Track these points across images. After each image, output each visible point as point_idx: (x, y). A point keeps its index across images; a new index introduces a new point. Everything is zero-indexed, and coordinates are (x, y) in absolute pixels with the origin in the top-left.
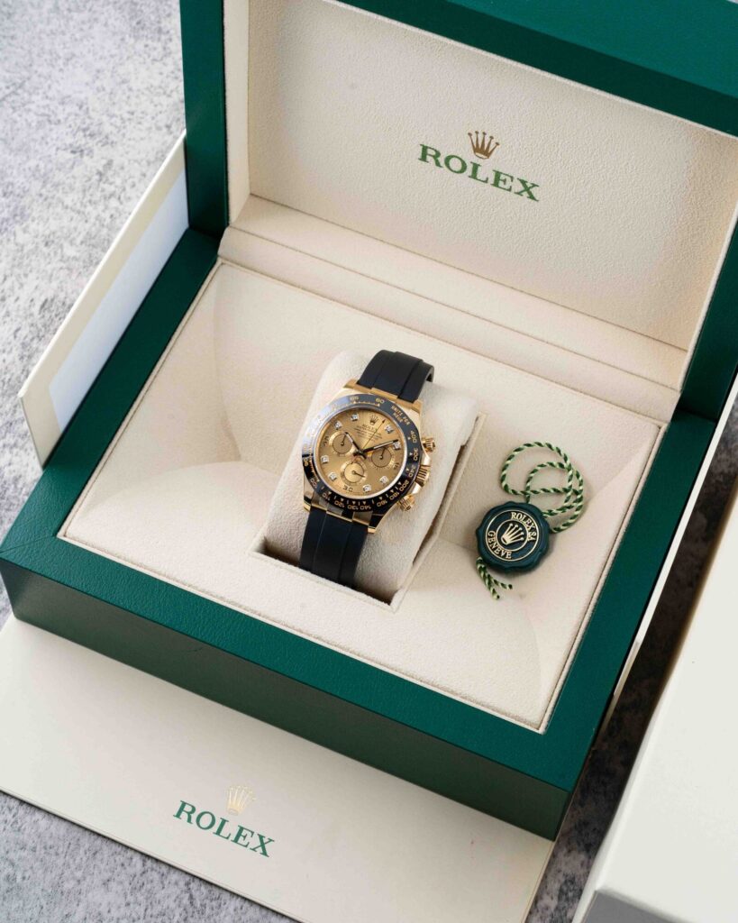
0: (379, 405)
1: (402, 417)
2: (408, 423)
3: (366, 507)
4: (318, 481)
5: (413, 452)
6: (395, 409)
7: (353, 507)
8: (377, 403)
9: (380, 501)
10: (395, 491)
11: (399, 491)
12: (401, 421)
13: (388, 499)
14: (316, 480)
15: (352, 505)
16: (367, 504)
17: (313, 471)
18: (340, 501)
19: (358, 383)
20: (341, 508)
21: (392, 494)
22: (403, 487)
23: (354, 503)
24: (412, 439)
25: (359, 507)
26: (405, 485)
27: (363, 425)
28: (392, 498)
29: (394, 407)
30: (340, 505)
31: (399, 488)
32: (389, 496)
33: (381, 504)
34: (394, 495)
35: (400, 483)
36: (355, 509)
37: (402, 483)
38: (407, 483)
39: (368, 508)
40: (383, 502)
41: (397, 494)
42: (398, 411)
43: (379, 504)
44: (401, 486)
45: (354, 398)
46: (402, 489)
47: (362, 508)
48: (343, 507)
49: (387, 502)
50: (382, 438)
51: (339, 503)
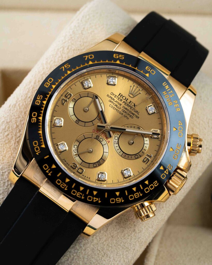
0: (147, 75)
1: (172, 99)
2: (178, 110)
3: (95, 199)
4: (43, 146)
6: (167, 87)
7: (78, 194)
8: (146, 72)
9: (116, 197)
10: (138, 190)
11: (142, 191)
13: (126, 198)
14: (40, 145)
15: (78, 190)
16: (96, 196)
17: (41, 132)
20: (62, 190)
21: (133, 192)
22: (150, 189)
23: (82, 189)
25: (86, 196)
26: (153, 187)
27: (120, 95)
28: (131, 197)
29: (166, 84)
30: (62, 186)
31: (144, 188)
32: (129, 194)
33: (116, 201)
34: (136, 195)
35: (147, 182)
36: (80, 197)
37: (150, 183)
38: (156, 185)
39: (98, 201)
40: (119, 199)
41: (139, 195)
42: (170, 91)
43: (113, 201)
44: (147, 186)
45: (119, 56)
46: (147, 190)
47: (90, 198)
48: (66, 189)
49: (123, 201)
50: (138, 118)
51: (62, 183)
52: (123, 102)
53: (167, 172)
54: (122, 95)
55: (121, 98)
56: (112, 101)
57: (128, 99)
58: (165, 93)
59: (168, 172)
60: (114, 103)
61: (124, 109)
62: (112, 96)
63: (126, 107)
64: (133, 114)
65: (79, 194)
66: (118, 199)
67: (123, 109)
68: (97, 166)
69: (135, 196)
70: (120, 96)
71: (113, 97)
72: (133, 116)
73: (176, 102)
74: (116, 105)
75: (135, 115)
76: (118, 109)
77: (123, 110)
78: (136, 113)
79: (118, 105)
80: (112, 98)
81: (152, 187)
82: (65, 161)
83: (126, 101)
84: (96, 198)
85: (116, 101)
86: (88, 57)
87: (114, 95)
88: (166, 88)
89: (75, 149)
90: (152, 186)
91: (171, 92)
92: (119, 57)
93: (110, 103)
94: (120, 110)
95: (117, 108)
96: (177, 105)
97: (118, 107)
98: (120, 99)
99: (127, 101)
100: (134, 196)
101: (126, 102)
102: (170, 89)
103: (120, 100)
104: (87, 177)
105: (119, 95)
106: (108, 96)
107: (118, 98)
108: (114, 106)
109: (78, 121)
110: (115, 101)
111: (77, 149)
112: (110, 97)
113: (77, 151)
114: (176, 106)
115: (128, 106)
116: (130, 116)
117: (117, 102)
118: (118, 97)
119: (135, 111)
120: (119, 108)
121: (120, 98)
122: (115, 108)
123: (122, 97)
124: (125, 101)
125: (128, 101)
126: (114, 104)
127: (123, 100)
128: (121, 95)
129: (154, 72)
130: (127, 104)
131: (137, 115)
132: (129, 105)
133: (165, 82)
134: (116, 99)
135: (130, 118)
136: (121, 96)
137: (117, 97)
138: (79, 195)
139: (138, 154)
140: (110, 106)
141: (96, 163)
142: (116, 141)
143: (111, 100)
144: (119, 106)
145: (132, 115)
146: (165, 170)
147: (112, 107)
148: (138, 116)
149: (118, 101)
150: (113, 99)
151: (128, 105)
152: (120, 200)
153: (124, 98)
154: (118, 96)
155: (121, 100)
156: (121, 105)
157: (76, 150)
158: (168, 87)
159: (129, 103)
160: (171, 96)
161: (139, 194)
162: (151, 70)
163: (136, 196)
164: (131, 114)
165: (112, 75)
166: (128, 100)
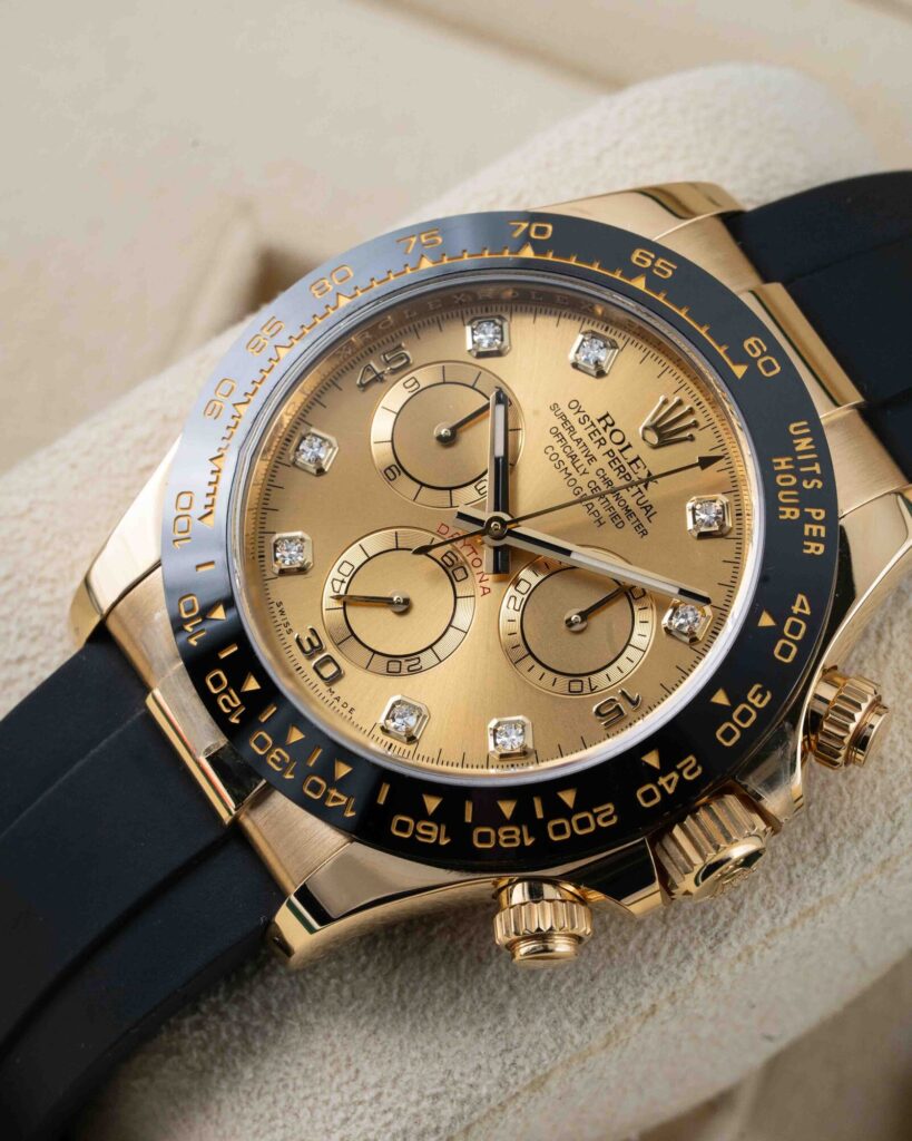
0: (739, 371)
1: (806, 499)
2: (815, 549)
3: (337, 799)
5: (737, 697)
6: (804, 444)
7: (274, 756)
8: (740, 357)
9: (420, 813)
10: (523, 816)
11: (537, 829)
12: (792, 514)
13: (459, 832)
16: (344, 785)
18: (236, 683)
19: (735, 223)
20: (220, 718)
21: (498, 820)
22: (571, 827)
23: (295, 736)
24: (775, 633)
26: (588, 825)
27: (604, 418)
28: (484, 838)
29: (807, 431)
30: (225, 701)
31: (549, 816)
32: (477, 822)
33: (415, 832)
34: (506, 833)
35: (568, 797)
36: (278, 769)
37: (581, 804)
38: (605, 820)
39: (343, 808)
40: (430, 829)
41: (518, 840)
42: (810, 463)
43: (403, 827)
44: (568, 813)
45: (654, 261)
46: (559, 830)
47: (315, 788)
48: (234, 720)
49: (444, 842)
50: (645, 533)
51: (226, 692)
52: (608, 453)
53: (669, 783)
54: (613, 424)
55: (606, 435)
56: (566, 434)
57: (629, 446)
58: (787, 463)
59: (674, 784)
60: (565, 446)
61: (600, 483)
62: (570, 415)
63: (612, 475)
64: (629, 513)
65: (278, 754)
66: (425, 828)
67: (596, 478)
68: (404, 671)
69: (503, 838)
70: (603, 423)
71: (573, 419)
72: (624, 518)
73: (818, 514)
74: (574, 458)
75: (634, 519)
76: (575, 475)
77: (592, 485)
78: (641, 514)
79: (581, 456)
80: (566, 421)
81: (583, 823)
82: (282, 612)
83: (621, 451)
84: (339, 791)
85: (579, 441)
86: (528, 229)
87: (581, 415)
88: (798, 449)
89: (341, 577)
90: (586, 819)
91: (815, 472)
92: (652, 266)
93: (553, 441)
94: (583, 481)
95: (571, 469)
96: (819, 531)
97: (577, 465)
98: (598, 437)
99: (625, 453)
100: (497, 838)
101: (618, 454)
102: (814, 456)
103: (596, 439)
104: (345, 705)
105: (599, 421)
106: (555, 407)
107: (592, 429)
108: (563, 457)
109: (396, 469)
110: (575, 437)
111: (347, 580)
112: (563, 416)
113: (344, 586)
114: (811, 530)
115: (621, 475)
116: (615, 516)
117: (581, 444)
118: (593, 424)
119: (640, 502)
120: (581, 470)
121: (602, 431)
122: (563, 467)
123: (609, 429)
124: (616, 448)
125: (631, 455)
126: (567, 450)
127: (610, 446)
128: (610, 422)
129: (774, 368)
130: (618, 464)
131: (644, 520)
132: (628, 469)
133: (805, 423)
134: (581, 432)
135: (610, 525)
136: (607, 424)
137: (588, 424)
138: (278, 759)
139: (585, 679)
140: (549, 450)
141: (402, 660)
142: (520, 597)
143: (561, 430)
144: (583, 460)
145: (622, 513)
146: (664, 775)
147: (554, 457)
148: (647, 525)
149: (586, 439)
150: (572, 430)
151: (621, 469)
152: (434, 834)
153: (617, 437)
154: (596, 422)
155: (601, 442)
156: (593, 459)
157: (343, 582)
158: (810, 444)
159: (630, 464)
160: (809, 484)
161: (521, 836)
162: (763, 355)
163: (506, 841)
164: (618, 509)
165: (602, 332)
166: (630, 449)
